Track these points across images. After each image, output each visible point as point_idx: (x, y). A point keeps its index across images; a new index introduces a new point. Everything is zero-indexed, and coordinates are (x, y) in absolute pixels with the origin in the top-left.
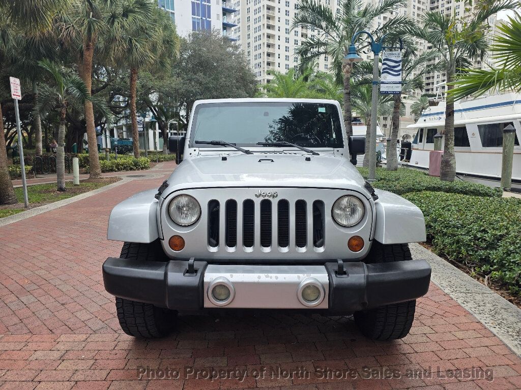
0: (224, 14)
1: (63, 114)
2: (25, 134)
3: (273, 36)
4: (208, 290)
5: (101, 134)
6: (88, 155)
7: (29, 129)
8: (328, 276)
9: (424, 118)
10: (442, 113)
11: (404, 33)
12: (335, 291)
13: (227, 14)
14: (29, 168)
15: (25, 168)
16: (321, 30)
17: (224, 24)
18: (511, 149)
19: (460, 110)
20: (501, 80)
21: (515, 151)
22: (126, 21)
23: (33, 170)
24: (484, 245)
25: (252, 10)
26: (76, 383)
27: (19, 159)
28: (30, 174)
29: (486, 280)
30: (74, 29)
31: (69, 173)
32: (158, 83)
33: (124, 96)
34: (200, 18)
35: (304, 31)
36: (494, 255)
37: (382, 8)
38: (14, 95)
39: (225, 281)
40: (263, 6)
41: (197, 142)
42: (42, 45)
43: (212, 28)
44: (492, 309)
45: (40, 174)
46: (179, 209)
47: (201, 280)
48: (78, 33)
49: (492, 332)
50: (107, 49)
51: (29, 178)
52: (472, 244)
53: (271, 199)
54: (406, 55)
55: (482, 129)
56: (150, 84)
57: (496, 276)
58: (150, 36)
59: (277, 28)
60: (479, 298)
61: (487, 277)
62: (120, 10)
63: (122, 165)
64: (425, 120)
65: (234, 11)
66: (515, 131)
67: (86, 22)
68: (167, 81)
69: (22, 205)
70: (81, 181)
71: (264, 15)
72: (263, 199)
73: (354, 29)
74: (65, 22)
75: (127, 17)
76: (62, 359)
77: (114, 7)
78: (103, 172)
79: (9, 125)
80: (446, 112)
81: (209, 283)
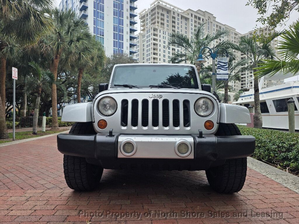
0: (130, 47)
1: (40, 91)
2: (17, 110)
3: (157, 58)
4: (120, 146)
5: (60, 109)
6: (51, 118)
7: (19, 107)
8: (194, 139)
9: (242, 98)
10: (252, 95)
11: (228, 48)
12: (198, 146)
13: (132, 47)
14: (18, 123)
15: (15, 123)
16: (182, 48)
17: (130, 52)
18: (293, 113)
19: (262, 93)
20: (284, 66)
21: (295, 114)
22: (78, 43)
23: (19, 124)
24: (284, 150)
25: (145, 45)
26: (35, 211)
27: (12, 119)
28: (17, 126)
29: (287, 170)
30: (50, 46)
31: (40, 127)
32: (93, 80)
33: (74, 87)
34: (117, 48)
35: (174, 47)
36: (290, 155)
37: (216, 36)
38: (13, 77)
39: (131, 140)
40: (152, 43)
41: (115, 85)
42: (31, 56)
43: (124, 52)
44: (293, 182)
45: (23, 127)
46: (105, 106)
47: (117, 140)
48: (52, 49)
49: (295, 192)
50: (67, 59)
51: (17, 129)
52: (277, 150)
53: (158, 99)
54: (230, 61)
55: (275, 103)
56: (89, 81)
57: (293, 166)
58: (91, 52)
59: (159, 55)
60: (284, 177)
61: (287, 168)
62: (75, 39)
63: (71, 123)
64: (242, 99)
65: (136, 45)
66: (294, 102)
67: (56, 43)
68: (98, 79)
69: (12, 139)
70: (46, 130)
71: (152, 48)
72: (154, 98)
73: (201, 46)
74: (45, 43)
75: (79, 42)
76: (27, 200)
77: (72, 37)
78: (59, 126)
79: (8, 104)
80: (254, 95)
81: (121, 142)
